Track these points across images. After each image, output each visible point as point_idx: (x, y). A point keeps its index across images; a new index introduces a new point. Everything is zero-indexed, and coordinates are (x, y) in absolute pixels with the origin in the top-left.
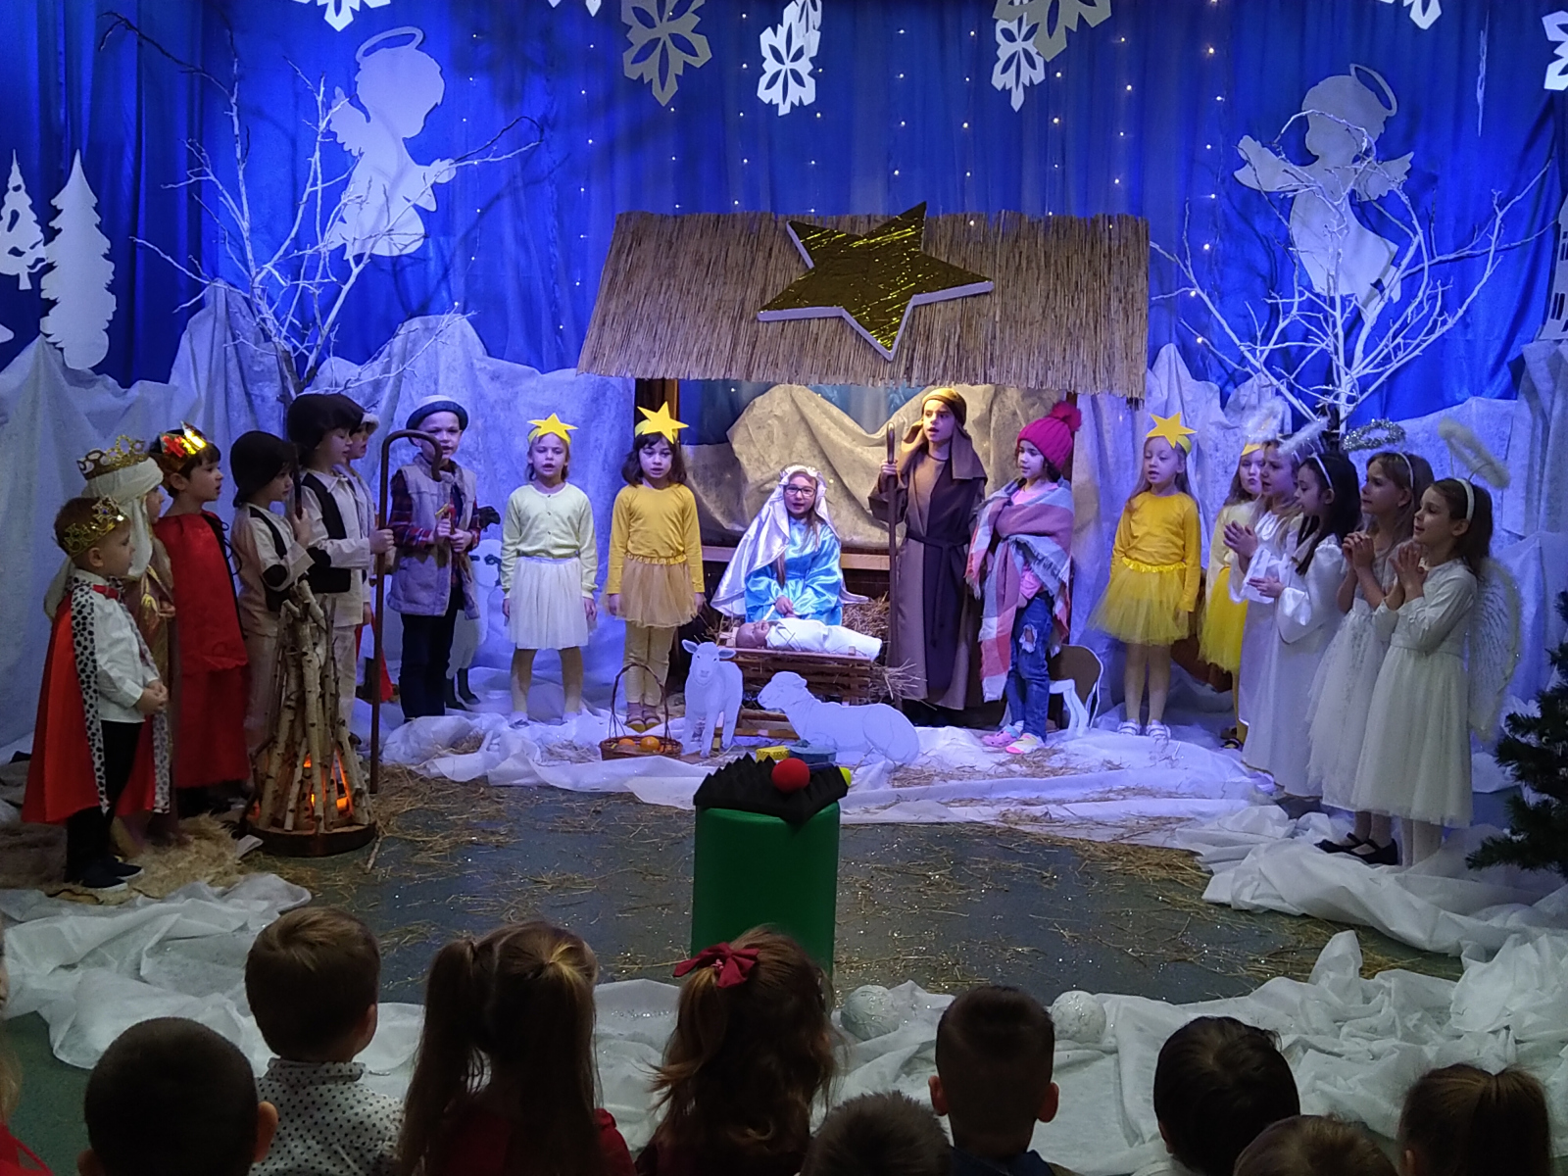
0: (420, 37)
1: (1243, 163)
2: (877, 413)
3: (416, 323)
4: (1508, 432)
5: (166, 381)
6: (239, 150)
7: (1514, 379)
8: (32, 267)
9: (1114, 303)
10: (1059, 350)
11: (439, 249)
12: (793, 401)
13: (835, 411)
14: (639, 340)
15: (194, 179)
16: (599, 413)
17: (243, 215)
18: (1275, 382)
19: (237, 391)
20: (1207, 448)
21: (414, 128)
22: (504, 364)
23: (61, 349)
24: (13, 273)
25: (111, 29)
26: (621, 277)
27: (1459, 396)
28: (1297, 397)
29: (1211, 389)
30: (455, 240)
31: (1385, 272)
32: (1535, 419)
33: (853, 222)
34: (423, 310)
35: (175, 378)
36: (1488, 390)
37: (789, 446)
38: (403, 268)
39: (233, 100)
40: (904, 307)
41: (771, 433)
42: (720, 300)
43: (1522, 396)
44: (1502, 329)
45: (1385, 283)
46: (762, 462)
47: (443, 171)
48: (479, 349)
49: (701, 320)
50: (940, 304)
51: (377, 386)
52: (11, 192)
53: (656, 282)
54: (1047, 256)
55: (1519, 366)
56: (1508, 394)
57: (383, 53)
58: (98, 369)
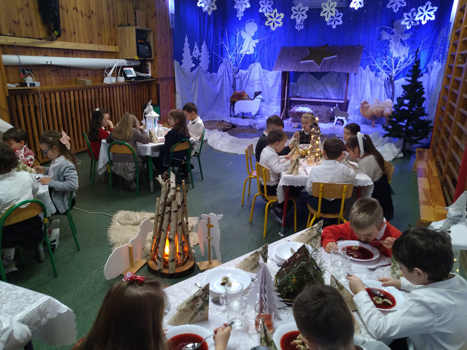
0: (254, 20)
3: (252, 64)
6: (227, 39)
8: (198, 56)
10: (345, 66)
11: (256, 53)
14: (282, 66)
15: (221, 43)
16: (278, 78)
17: (228, 48)
21: (253, 34)
22: (265, 70)
23: (202, 68)
24: (195, 57)
29: (374, 73)
30: (259, 52)
33: (317, 47)
34: (254, 62)
35: (218, 72)
38: (251, 56)
39: (226, 31)
40: (323, 60)
42: (295, 59)
46: (302, 85)
48: (261, 68)
49: (291, 63)
50: (328, 59)
51: (247, 74)
52: (195, 45)
53: (286, 57)
54: (346, 51)
57: (249, 23)
58: (207, 71)
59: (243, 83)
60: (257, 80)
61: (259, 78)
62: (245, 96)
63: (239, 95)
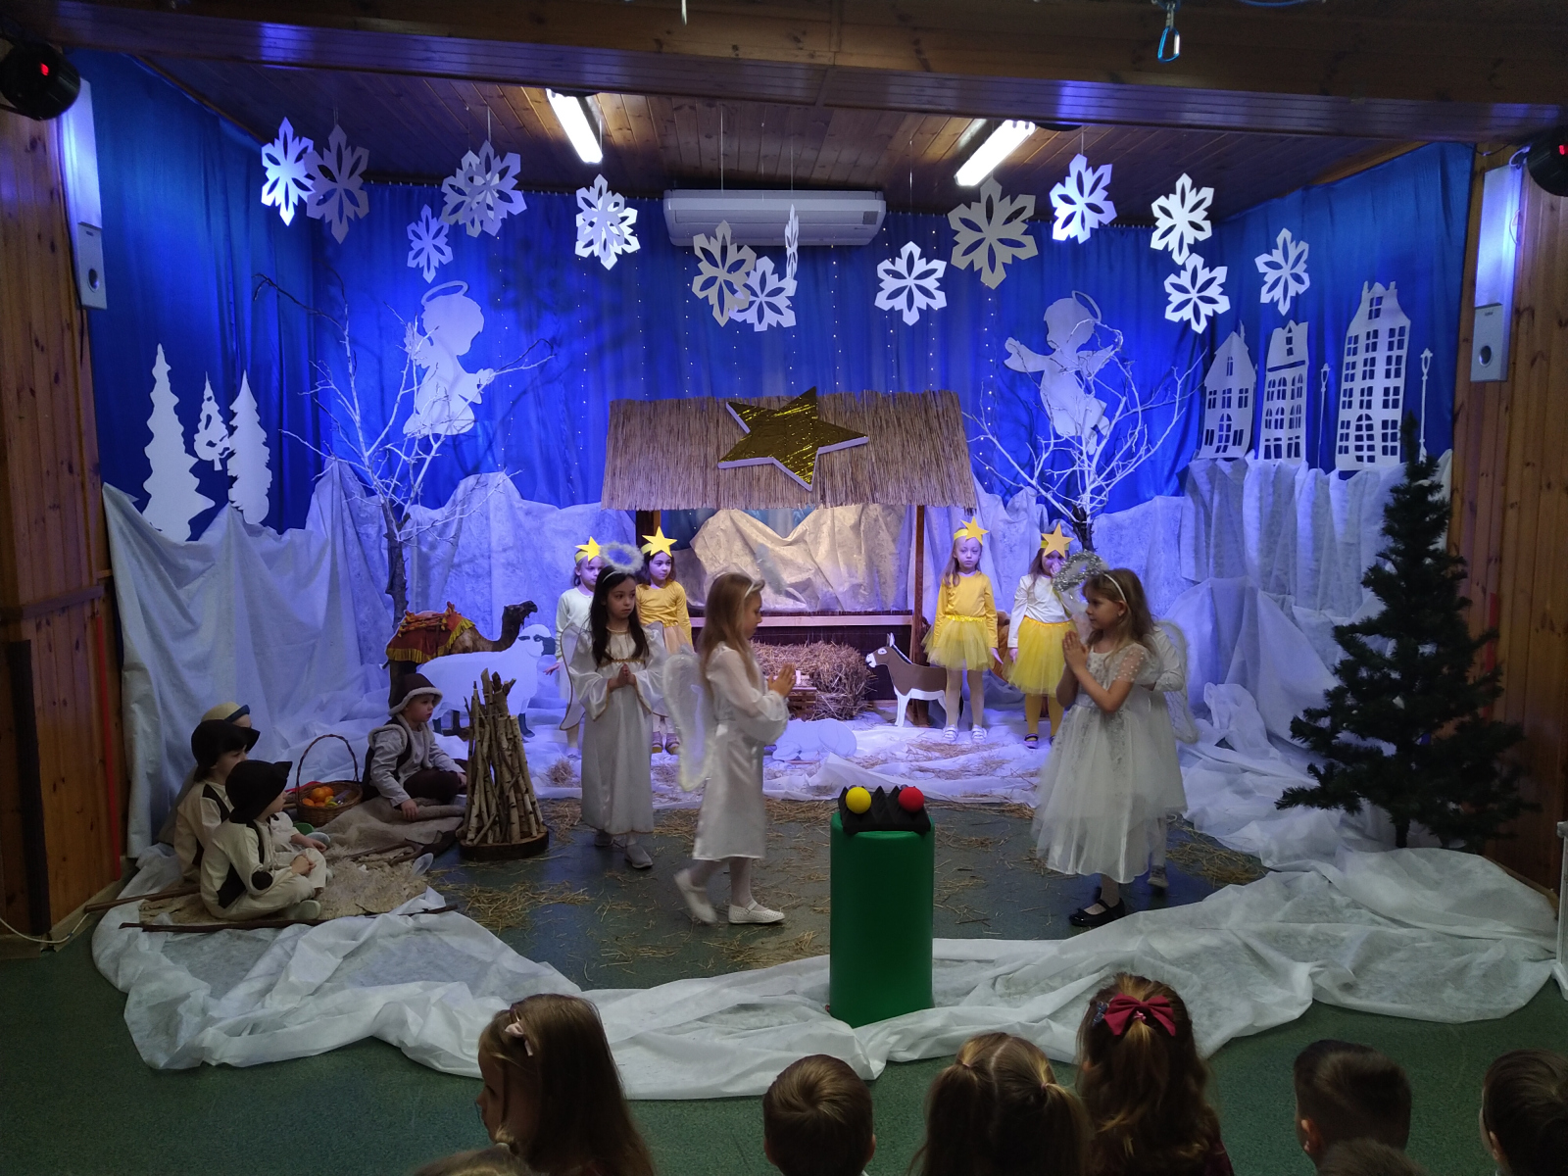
0: (465, 287)
1: (1009, 355)
2: (786, 524)
3: (471, 480)
4: (1179, 516)
5: (304, 528)
6: (351, 367)
7: (1181, 482)
8: (221, 454)
9: (947, 448)
10: (916, 478)
11: (485, 428)
12: (731, 518)
13: (761, 525)
14: (641, 485)
15: (320, 388)
17: (354, 409)
18: (1044, 493)
19: (350, 532)
20: (998, 536)
21: (464, 348)
22: (535, 504)
23: (242, 511)
24: (210, 459)
25: (260, 285)
26: (621, 443)
27: (1148, 496)
28: (1058, 502)
29: (996, 499)
30: (497, 422)
31: (1099, 420)
32: (1197, 508)
33: (769, 402)
34: (476, 471)
35: (309, 525)
36: (1165, 492)
37: (730, 550)
38: (461, 443)
39: (346, 333)
40: (814, 455)
41: (719, 540)
42: (690, 456)
43: (1188, 494)
44: (1171, 453)
45: (1100, 427)
46: (715, 560)
47: (486, 376)
48: (515, 495)
49: (680, 470)
50: (836, 453)
52: (206, 402)
53: (644, 445)
54: (898, 420)
55: (1184, 475)
56: (1179, 492)
57: (441, 298)
58: (264, 523)
59: (433, 567)
60: (501, 549)
61: (509, 541)
62: (458, 629)
63: (429, 630)
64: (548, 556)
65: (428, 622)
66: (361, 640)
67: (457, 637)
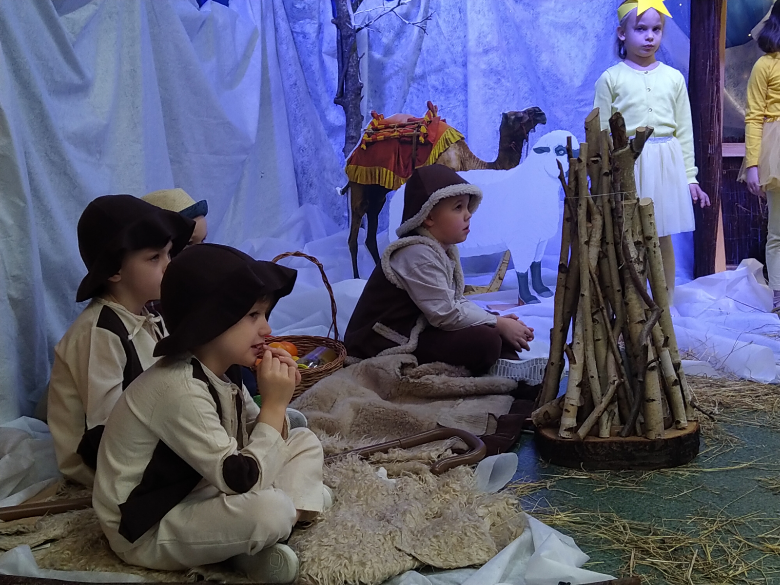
19: (284, 26)
35: (234, 6)
59: (390, 77)
60: (481, 50)
61: (492, 39)
62: (441, 142)
63: (403, 141)
64: (545, 59)
65: (402, 130)
66: (299, 172)
67: (440, 155)
